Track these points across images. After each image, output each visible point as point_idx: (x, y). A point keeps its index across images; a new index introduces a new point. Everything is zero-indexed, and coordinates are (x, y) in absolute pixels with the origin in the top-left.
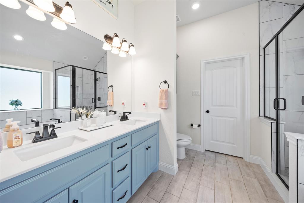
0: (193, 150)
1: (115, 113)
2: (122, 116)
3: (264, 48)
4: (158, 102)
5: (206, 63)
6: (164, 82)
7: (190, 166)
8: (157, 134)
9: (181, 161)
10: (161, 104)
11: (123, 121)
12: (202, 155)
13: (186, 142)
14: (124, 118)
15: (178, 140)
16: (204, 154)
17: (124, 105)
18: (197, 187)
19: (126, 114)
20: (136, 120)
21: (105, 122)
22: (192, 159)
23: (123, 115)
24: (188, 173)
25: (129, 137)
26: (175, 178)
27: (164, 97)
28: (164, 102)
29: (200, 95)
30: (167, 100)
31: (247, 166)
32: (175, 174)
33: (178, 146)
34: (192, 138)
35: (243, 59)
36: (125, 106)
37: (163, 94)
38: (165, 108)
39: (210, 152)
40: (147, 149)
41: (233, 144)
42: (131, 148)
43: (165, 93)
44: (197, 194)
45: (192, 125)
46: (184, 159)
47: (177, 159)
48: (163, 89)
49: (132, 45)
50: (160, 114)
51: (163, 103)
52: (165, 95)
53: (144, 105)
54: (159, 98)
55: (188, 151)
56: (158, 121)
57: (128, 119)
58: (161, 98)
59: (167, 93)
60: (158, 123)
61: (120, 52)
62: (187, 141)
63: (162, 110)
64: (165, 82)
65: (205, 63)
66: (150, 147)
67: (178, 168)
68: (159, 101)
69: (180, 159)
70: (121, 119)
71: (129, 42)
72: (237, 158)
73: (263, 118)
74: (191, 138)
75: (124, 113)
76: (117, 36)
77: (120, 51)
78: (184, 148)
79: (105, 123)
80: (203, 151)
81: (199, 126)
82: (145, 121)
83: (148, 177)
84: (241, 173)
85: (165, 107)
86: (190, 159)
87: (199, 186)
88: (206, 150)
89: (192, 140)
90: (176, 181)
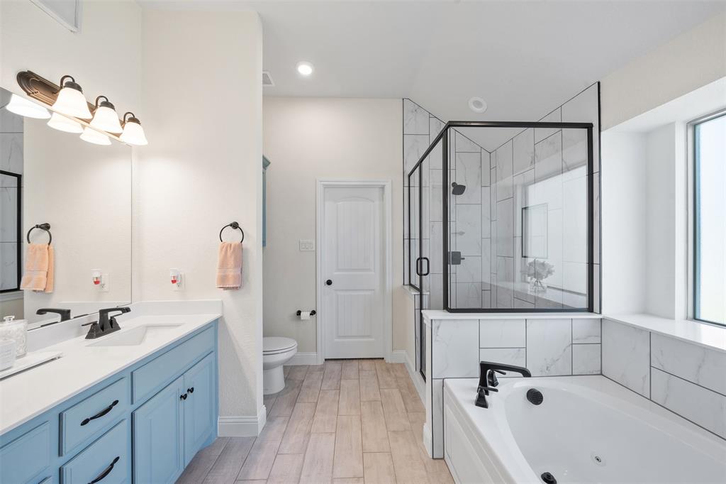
0: (301, 366)
1: (65, 315)
2: (95, 324)
3: (409, 176)
4: (216, 272)
5: (326, 187)
6: (231, 225)
7: (293, 403)
8: (213, 352)
9: (274, 400)
10: (223, 279)
11: (98, 336)
12: (319, 372)
13: (285, 354)
14: (104, 325)
15: (266, 353)
16: (322, 369)
17: (103, 286)
18: (304, 441)
19: (110, 314)
20: (148, 327)
21: (22, 351)
22: (298, 387)
23: (97, 319)
24: (288, 418)
25: (126, 382)
26: (258, 442)
27: (231, 262)
28: (232, 272)
29: (314, 249)
30: (240, 269)
31: (388, 370)
32: (259, 432)
33: (267, 367)
34: (297, 341)
35: (383, 188)
36: (106, 288)
37: (229, 253)
38: (233, 288)
39: (333, 362)
40: (184, 397)
41: (369, 336)
42: (132, 408)
43: (234, 250)
44: (305, 456)
45: (299, 313)
46: (279, 393)
47: (264, 396)
48: (229, 242)
49: (134, 120)
50: (222, 302)
51: (230, 276)
52: (233, 258)
53: (174, 282)
54: (217, 264)
55: (290, 371)
56: (216, 321)
57: (119, 329)
58: (223, 264)
59: (239, 253)
60: (215, 325)
61: (84, 129)
62: (286, 351)
63: (227, 292)
64: (235, 226)
65: (324, 185)
66: (191, 390)
67: (267, 416)
68: (217, 270)
69: (272, 395)
70: (91, 331)
71: (122, 108)
72: (375, 361)
73: (407, 288)
74: (296, 343)
75: (103, 313)
76: (73, 85)
77: (87, 128)
78: (282, 366)
79: (24, 355)
80: (321, 362)
81: (313, 313)
82: (179, 326)
83: (186, 466)
84: (379, 386)
85: (234, 286)
86: (293, 389)
87: (310, 436)
88: (326, 360)
89: (297, 347)
90: (260, 447)
